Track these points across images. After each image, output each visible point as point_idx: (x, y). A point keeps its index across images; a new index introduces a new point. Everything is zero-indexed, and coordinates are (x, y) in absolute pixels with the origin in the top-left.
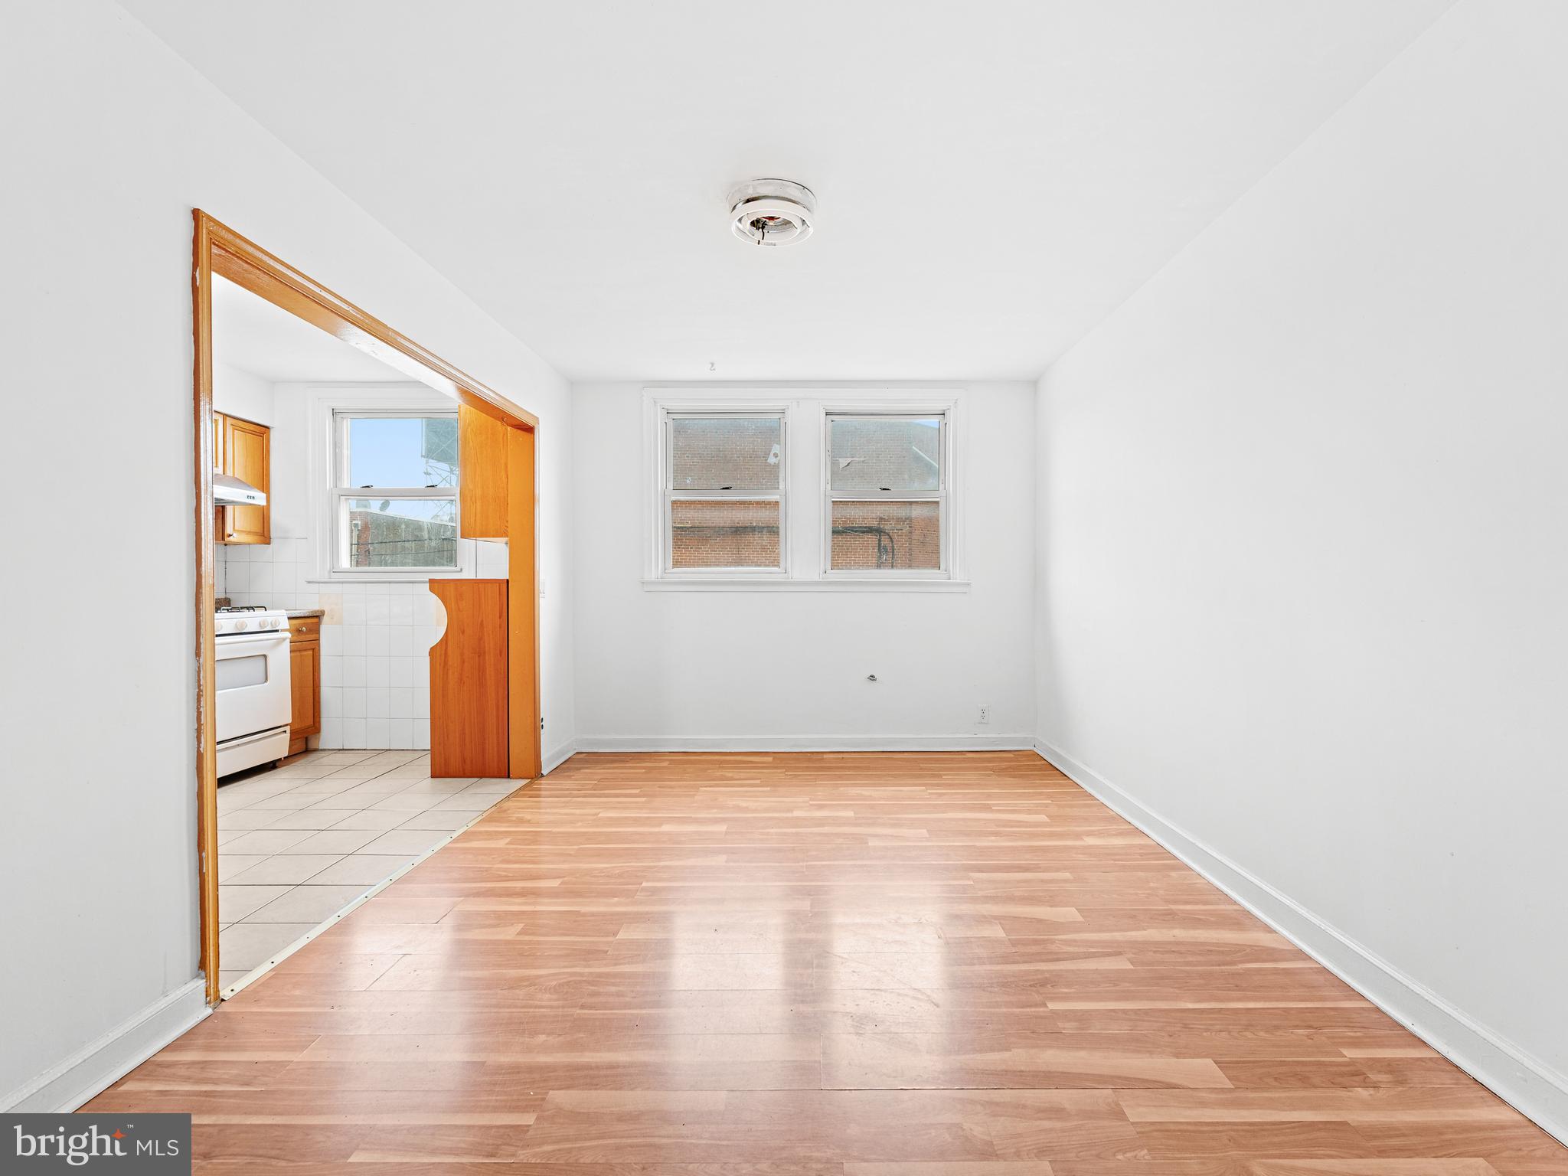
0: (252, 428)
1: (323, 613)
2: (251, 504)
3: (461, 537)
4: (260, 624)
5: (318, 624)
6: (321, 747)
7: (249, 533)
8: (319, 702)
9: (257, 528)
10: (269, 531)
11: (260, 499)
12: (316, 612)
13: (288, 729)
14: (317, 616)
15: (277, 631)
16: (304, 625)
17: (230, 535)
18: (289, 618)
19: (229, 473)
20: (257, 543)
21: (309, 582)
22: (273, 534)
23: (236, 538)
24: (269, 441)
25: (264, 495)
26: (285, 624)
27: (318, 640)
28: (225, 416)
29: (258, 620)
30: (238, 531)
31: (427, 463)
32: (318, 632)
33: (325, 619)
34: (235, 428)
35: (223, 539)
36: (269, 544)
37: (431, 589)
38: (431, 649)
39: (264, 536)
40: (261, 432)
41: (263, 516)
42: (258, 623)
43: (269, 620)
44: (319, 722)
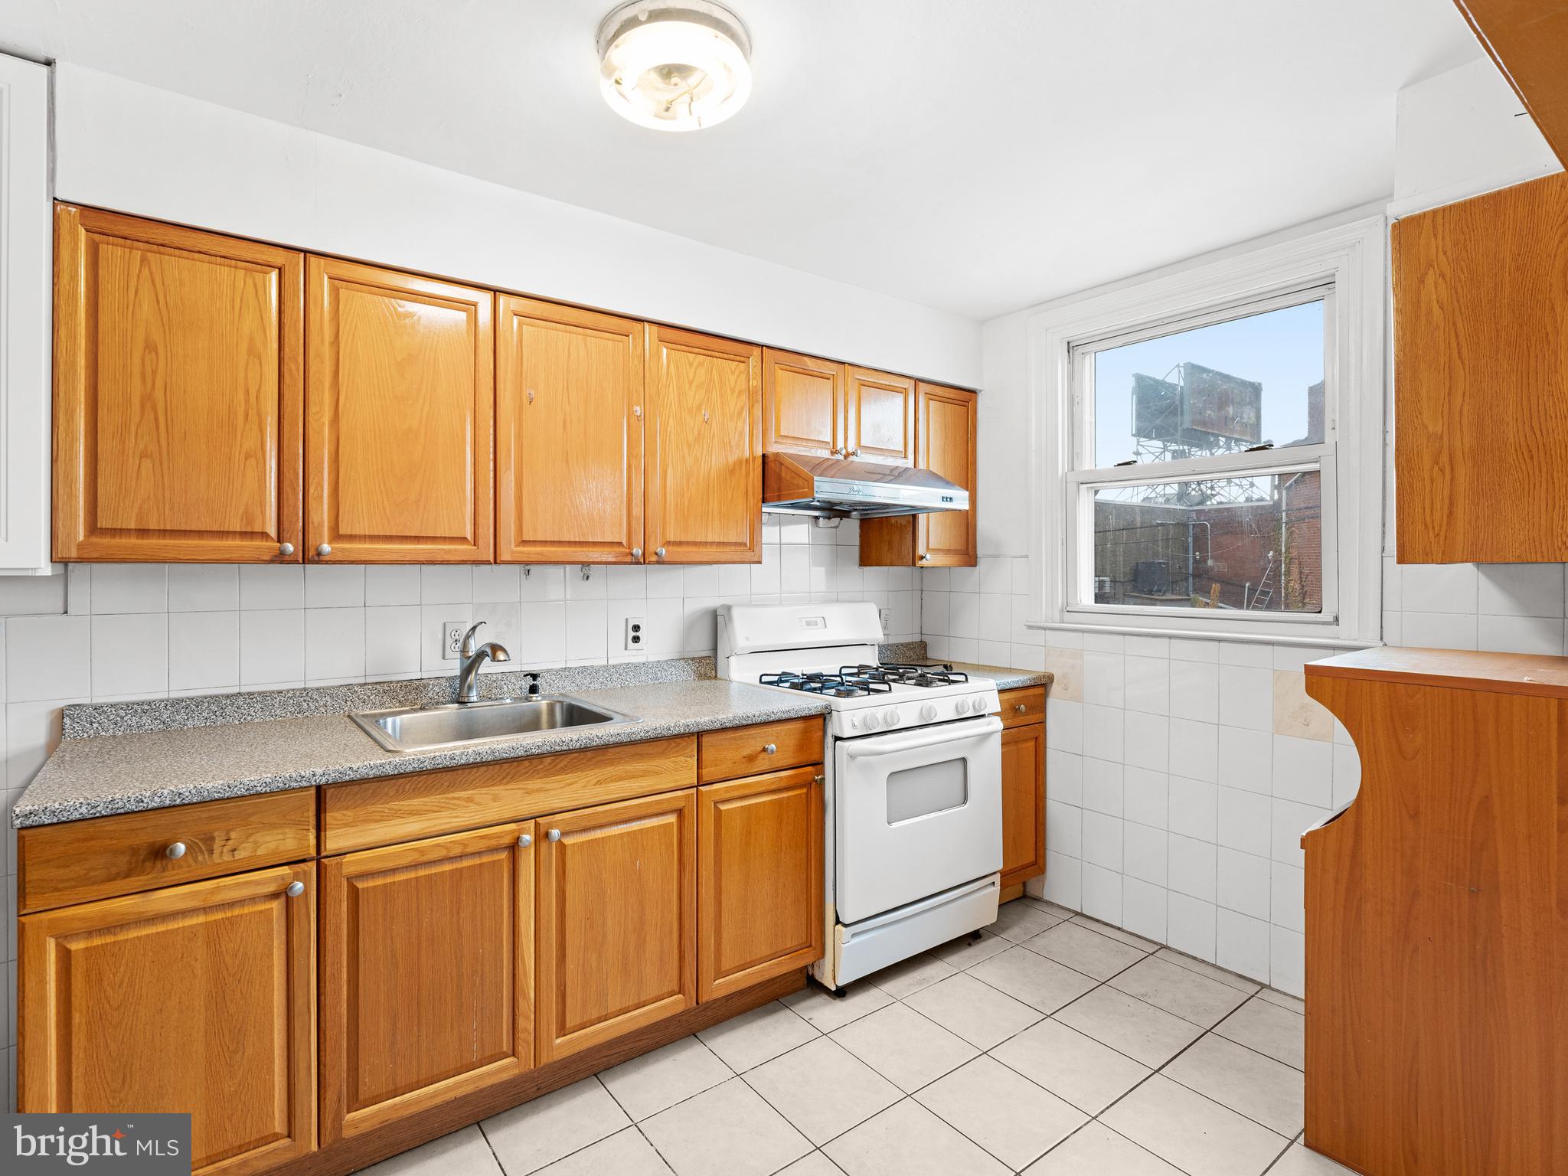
0: (952, 394)
1: (1051, 678)
2: (947, 510)
3: (1401, 560)
4: (957, 708)
5: (1044, 696)
6: (1047, 897)
7: (948, 551)
8: (1044, 824)
9: (957, 544)
10: (975, 547)
11: (961, 500)
12: (1040, 678)
13: (997, 878)
14: (1041, 686)
15: (983, 716)
16: (1020, 701)
17: (922, 558)
18: (1000, 691)
19: (922, 465)
20: (959, 566)
21: (1030, 627)
22: (980, 552)
23: (930, 560)
24: (975, 412)
25: (966, 494)
26: (994, 703)
27: (1043, 722)
28: (918, 380)
29: (953, 701)
30: (933, 550)
31: (1138, 442)
32: (1043, 709)
33: (1055, 689)
34: (930, 396)
35: (914, 564)
36: (975, 565)
37: (1313, 689)
38: (1310, 834)
39: (968, 553)
40: (963, 399)
41: (967, 523)
42: (954, 707)
43: (970, 700)
44: (1044, 857)
